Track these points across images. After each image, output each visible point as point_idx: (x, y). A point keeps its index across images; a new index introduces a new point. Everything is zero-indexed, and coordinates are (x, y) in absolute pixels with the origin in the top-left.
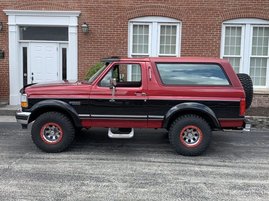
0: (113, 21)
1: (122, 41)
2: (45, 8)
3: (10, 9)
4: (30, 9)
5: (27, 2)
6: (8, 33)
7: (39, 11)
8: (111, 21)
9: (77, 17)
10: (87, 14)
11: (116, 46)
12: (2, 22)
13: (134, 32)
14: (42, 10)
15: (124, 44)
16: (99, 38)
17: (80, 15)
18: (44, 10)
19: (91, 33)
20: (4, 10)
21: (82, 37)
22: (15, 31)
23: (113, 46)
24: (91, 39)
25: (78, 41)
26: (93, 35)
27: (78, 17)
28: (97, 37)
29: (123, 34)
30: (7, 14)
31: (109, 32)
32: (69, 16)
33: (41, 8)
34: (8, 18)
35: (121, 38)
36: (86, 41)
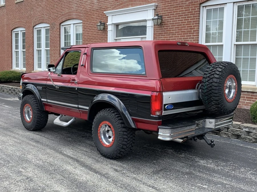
0: (185, 8)
1: (192, 30)
2: (131, 5)
3: (110, 10)
4: (123, 8)
5: (119, 2)
6: (107, 32)
7: (127, 8)
8: (182, 8)
9: (153, 10)
10: (162, 5)
11: (186, 36)
12: (104, 23)
13: (208, 18)
14: (129, 7)
15: (194, 34)
16: (171, 29)
17: (156, 8)
18: (131, 7)
19: (165, 24)
20: (104, 12)
21: (157, 29)
22: (111, 29)
23: (183, 36)
24: (165, 31)
25: (154, 34)
26: (166, 27)
27: (155, 9)
28: (170, 28)
29: (193, 22)
30: (107, 16)
31: (180, 22)
32: (147, 10)
33: (129, 6)
34: (107, 19)
35: (191, 27)
36: (160, 34)
